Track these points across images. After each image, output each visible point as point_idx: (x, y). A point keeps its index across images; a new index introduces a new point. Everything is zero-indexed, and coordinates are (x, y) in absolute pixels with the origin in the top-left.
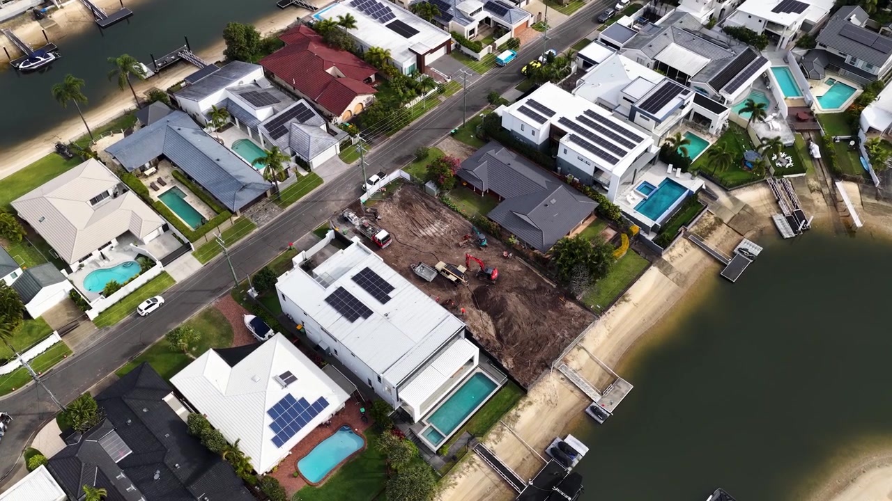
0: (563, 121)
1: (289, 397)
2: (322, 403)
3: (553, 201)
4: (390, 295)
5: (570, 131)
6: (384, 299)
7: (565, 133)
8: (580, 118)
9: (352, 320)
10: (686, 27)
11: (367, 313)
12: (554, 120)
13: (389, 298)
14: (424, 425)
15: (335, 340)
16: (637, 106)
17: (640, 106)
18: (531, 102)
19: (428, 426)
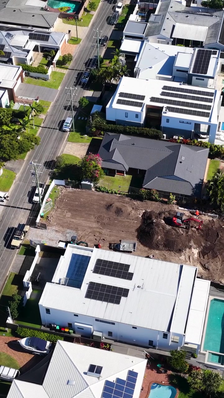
0: (153, 99)
1: (107, 383)
2: (132, 375)
3: (183, 158)
4: (130, 271)
5: (165, 105)
6: (129, 276)
7: (162, 108)
8: (163, 94)
9: (118, 302)
10: (176, 10)
11: (125, 292)
12: (147, 102)
13: (132, 274)
14: (204, 354)
15: (113, 324)
16: (191, 72)
17: (194, 71)
18: (122, 95)
19: (207, 353)
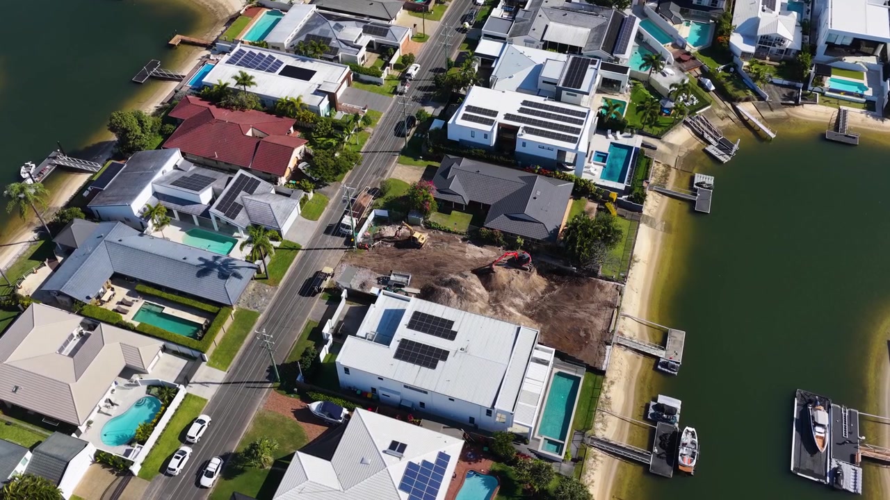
0: (508, 117)
1: (411, 465)
2: (443, 458)
3: (538, 193)
4: (454, 329)
5: (523, 125)
6: (452, 336)
7: (519, 128)
8: (521, 110)
9: (433, 366)
10: (552, 5)
11: (444, 355)
12: (500, 119)
13: (455, 333)
14: (539, 440)
15: (426, 393)
16: (560, 85)
17: (564, 85)
18: (469, 108)
19: (542, 439)
